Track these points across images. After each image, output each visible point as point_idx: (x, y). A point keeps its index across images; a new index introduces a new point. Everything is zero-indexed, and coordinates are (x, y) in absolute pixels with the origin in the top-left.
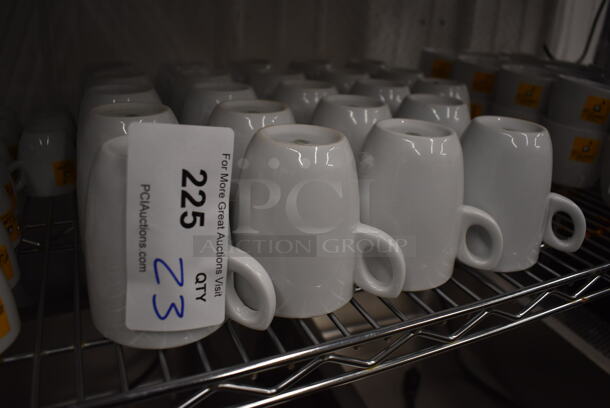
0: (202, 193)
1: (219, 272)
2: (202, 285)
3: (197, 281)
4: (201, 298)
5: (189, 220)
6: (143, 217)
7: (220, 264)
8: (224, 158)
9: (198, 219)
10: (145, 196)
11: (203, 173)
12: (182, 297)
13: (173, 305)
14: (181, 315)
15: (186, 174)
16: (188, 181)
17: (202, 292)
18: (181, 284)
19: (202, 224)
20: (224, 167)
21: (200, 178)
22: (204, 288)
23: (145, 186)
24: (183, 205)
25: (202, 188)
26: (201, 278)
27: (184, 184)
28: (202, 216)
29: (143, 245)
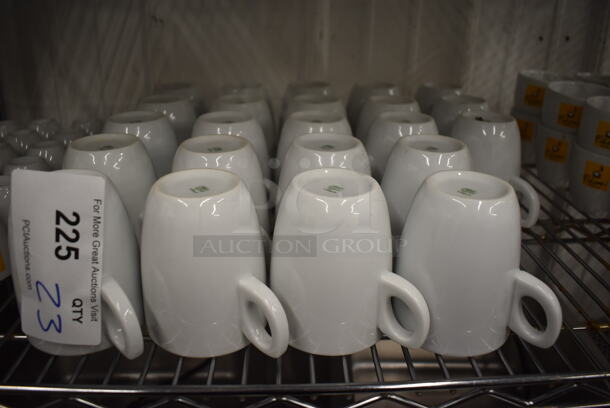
0: (75, 231)
1: (93, 300)
2: (79, 309)
3: (74, 305)
4: (78, 320)
5: (63, 252)
6: (26, 247)
7: (94, 293)
8: (95, 203)
9: (73, 253)
10: (26, 229)
11: (75, 214)
12: (59, 316)
13: (52, 321)
14: (59, 331)
15: (59, 215)
16: (62, 220)
17: (78, 315)
18: (58, 305)
19: (77, 257)
20: (97, 210)
21: (73, 219)
22: (81, 312)
23: (25, 221)
24: (57, 240)
25: (76, 227)
26: (77, 303)
27: (58, 223)
28: (76, 251)
29: (28, 269)
